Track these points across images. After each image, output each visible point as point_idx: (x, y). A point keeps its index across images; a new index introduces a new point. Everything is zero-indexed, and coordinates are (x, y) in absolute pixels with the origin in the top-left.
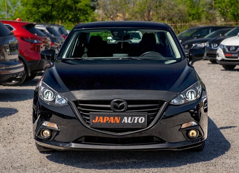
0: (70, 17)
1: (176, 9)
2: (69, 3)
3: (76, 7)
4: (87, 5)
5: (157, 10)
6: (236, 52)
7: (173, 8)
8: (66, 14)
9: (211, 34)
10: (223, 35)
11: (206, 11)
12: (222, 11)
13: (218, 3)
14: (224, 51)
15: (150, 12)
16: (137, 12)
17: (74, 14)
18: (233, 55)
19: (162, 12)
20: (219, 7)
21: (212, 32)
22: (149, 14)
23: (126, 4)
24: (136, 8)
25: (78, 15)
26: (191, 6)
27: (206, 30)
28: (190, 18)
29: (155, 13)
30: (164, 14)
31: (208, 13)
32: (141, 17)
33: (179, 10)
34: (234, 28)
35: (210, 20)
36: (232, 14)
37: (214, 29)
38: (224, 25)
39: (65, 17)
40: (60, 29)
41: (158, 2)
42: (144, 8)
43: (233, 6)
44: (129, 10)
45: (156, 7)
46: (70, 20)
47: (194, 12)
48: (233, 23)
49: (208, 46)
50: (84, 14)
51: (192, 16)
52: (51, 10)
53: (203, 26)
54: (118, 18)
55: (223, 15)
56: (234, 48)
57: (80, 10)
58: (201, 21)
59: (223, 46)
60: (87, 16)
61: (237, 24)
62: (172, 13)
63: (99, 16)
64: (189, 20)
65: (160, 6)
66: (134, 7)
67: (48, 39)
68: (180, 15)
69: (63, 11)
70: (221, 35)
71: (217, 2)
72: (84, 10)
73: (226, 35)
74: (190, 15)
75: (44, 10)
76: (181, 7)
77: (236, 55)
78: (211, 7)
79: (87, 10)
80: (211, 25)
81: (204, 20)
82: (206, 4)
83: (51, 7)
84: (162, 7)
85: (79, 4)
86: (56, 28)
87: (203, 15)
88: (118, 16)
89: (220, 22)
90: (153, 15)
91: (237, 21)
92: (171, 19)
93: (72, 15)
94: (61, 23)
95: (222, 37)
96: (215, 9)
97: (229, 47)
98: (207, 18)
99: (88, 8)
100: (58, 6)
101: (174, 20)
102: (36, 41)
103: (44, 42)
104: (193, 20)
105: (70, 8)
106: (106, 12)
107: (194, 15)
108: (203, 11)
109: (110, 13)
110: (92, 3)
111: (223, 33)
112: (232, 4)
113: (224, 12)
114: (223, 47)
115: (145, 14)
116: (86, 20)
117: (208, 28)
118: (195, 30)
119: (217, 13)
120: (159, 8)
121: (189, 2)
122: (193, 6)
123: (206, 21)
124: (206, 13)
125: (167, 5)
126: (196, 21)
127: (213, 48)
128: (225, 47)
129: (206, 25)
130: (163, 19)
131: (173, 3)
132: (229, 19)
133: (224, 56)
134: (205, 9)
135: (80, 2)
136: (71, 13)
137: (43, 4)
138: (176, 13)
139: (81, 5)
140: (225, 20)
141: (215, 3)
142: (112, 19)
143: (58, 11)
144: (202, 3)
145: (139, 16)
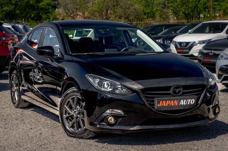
0: (33, 16)
1: (132, 8)
2: (31, 3)
3: (38, 7)
4: (48, 5)
5: (114, 9)
6: (187, 47)
7: (129, 7)
8: (29, 13)
9: (164, 31)
10: (175, 32)
11: (160, 10)
12: (175, 10)
13: (171, 3)
14: (176, 47)
15: (107, 11)
16: (96, 11)
17: (36, 13)
18: (184, 51)
19: (119, 11)
20: (172, 6)
21: (165, 29)
22: (107, 13)
23: (85, 3)
24: (95, 7)
25: (41, 14)
26: (146, 5)
27: (160, 28)
28: (145, 17)
29: (112, 12)
30: (121, 13)
31: (161, 12)
32: (100, 15)
33: (135, 9)
34: (185, 25)
35: (163, 18)
36: (183, 13)
37: (167, 26)
38: (176, 23)
39: (28, 16)
40: (24, 27)
41: (115, 2)
42: (102, 7)
43: (185, 5)
44: (89, 9)
45: (114, 6)
46: (32, 19)
47: (148, 11)
48: (185, 21)
49: (162, 42)
50: (46, 13)
51: (147, 14)
52: (14, 8)
53: (157, 24)
54: (78, 17)
55: (176, 13)
56: (185, 44)
57: (42, 9)
58: (155, 20)
59: (176, 42)
60: (49, 14)
61: (188, 22)
62: (129, 12)
63: (60, 14)
64: (144, 18)
65: (117, 5)
66: (92, 6)
67: (15, 36)
68: (136, 13)
69: (25, 10)
70: (173, 32)
71: (170, 1)
72: (46, 9)
73: (178, 32)
74: (145, 14)
75: (8, 9)
76: (136, 6)
77: (187, 51)
78: (165, 6)
79: (49, 9)
80: (164, 23)
81: (158, 18)
82: (160, 4)
83: (14, 6)
84: (119, 6)
85: (41, 4)
86: (21, 26)
87: (157, 14)
88: (78, 15)
89: (173, 20)
90: (110, 13)
91: (188, 20)
92: (128, 18)
93: (35, 14)
94: (24, 21)
95: (175, 34)
96: (168, 8)
97: (180, 43)
98: (161, 16)
99: (50, 7)
100: (21, 5)
101: (131, 18)
102: (4, 39)
103: (11, 39)
104: (148, 18)
105: (32, 7)
106: (67, 10)
107: (148, 13)
108: (157, 10)
109: (71, 11)
110: (53, 2)
111: (176, 31)
112: (183, 4)
113: (176, 10)
114: (175, 44)
115: (104, 13)
116: (47, 18)
117: (162, 26)
118: (150, 28)
119: (170, 12)
120: (117, 7)
121: (144, 2)
122: (147, 6)
123: (159, 19)
124: (160, 12)
125: (124, 4)
126: (151, 19)
127: (166, 43)
128: (177, 44)
129: (160, 23)
130: (120, 17)
131: (129, 2)
132: (181, 17)
133: (176, 51)
134: (158, 8)
135: (42, 1)
136: (33, 12)
137: (7, 3)
138: (132, 12)
139: (43, 5)
140: (177, 18)
141: (168, 3)
142: (73, 17)
143: (21, 10)
144: (155, 2)
145: (97, 15)
